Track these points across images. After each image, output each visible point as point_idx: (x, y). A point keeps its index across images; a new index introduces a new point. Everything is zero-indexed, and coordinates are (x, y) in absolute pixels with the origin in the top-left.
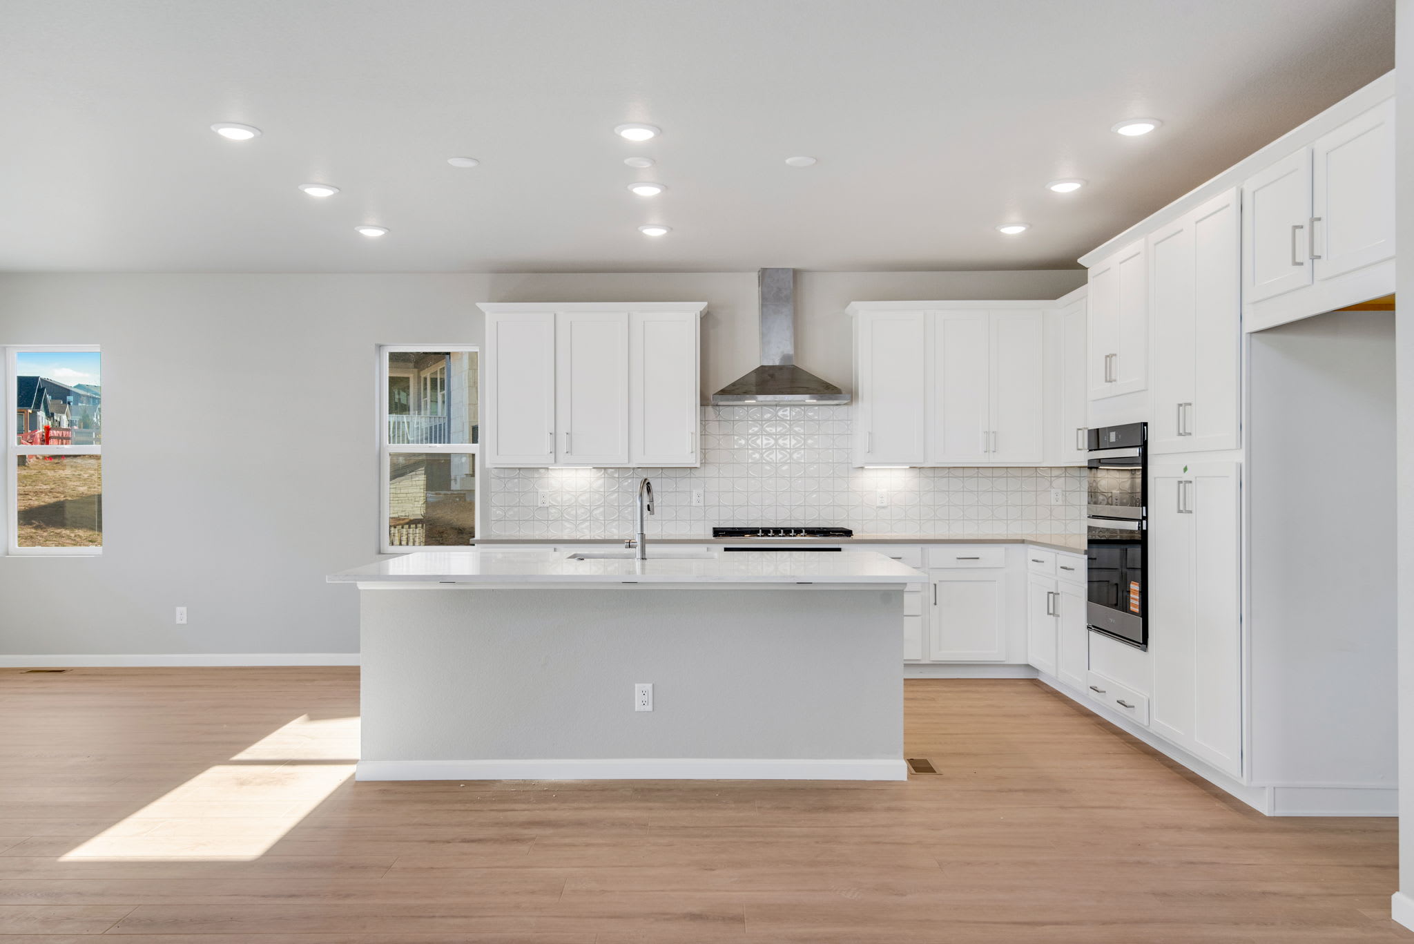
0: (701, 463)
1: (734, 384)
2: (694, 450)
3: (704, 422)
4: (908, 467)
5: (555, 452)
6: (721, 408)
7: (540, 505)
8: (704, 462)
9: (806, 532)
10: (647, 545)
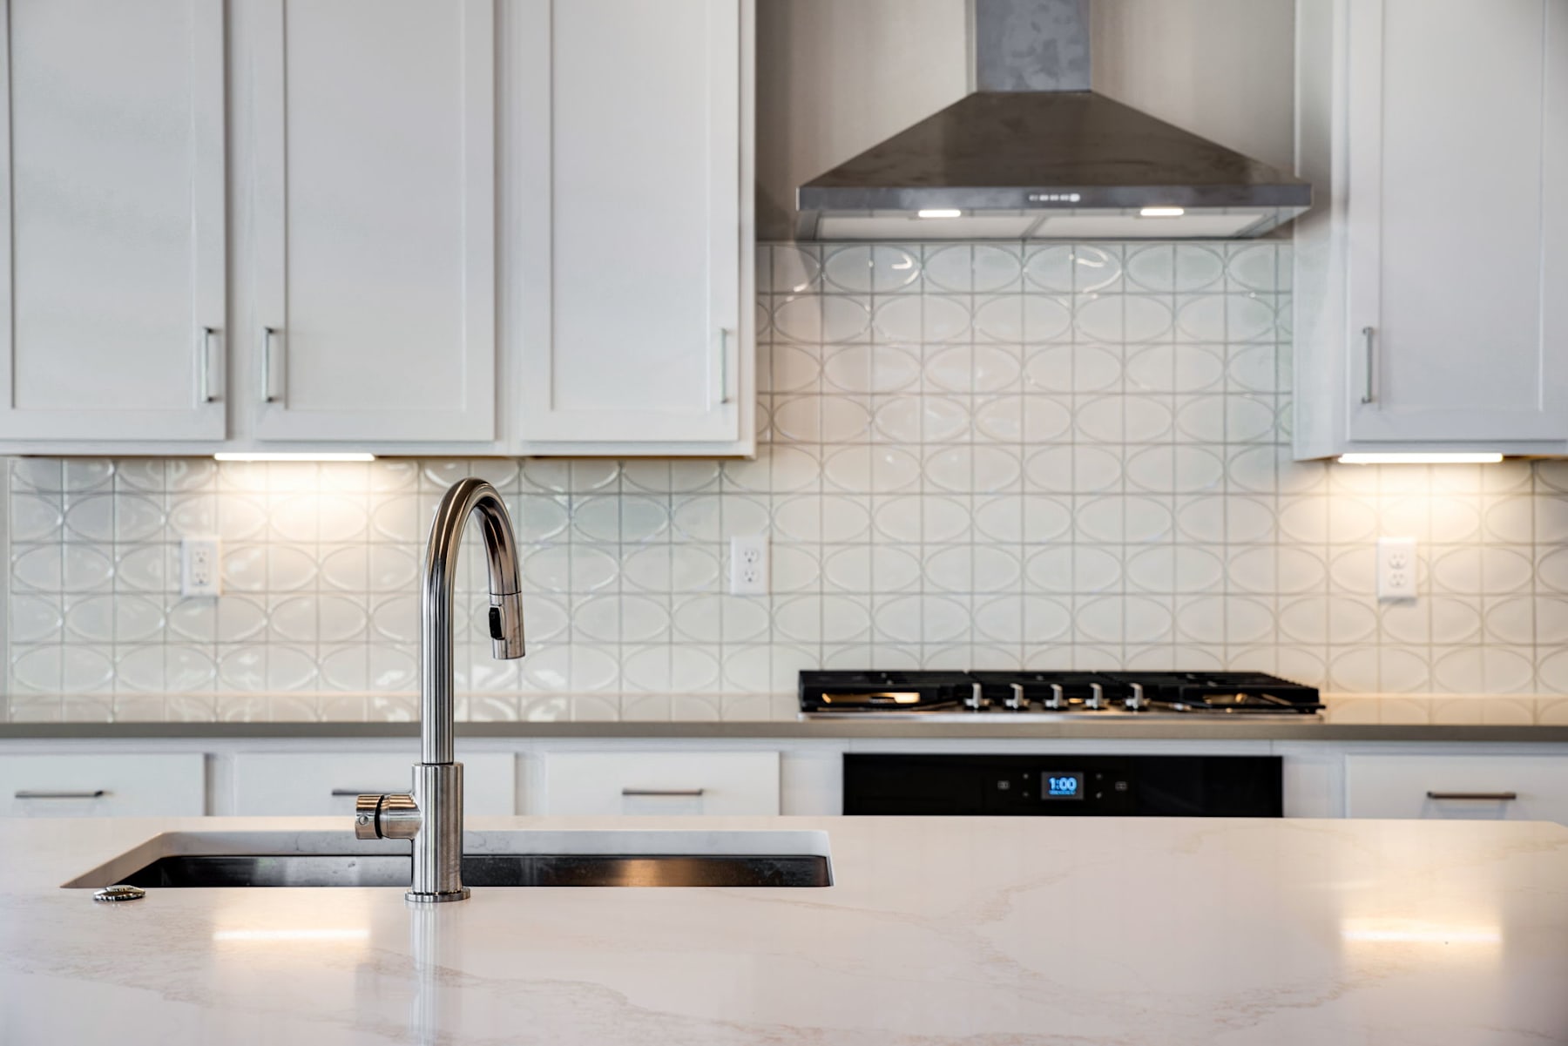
0: (759, 444)
1: (878, 152)
2: (732, 392)
3: (768, 294)
5: (226, 397)
6: (829, 249)
7: (189, 590)
8: (770, 441)
9: (1147, 693)
10: (459, 744)
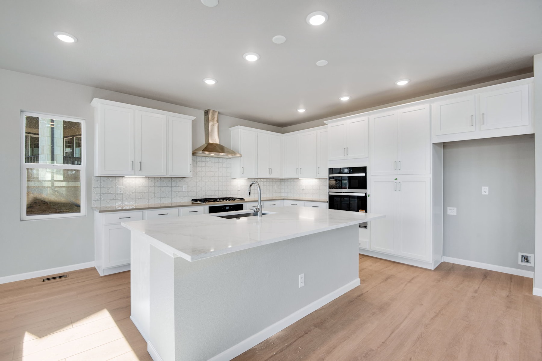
4: (247, 178)
